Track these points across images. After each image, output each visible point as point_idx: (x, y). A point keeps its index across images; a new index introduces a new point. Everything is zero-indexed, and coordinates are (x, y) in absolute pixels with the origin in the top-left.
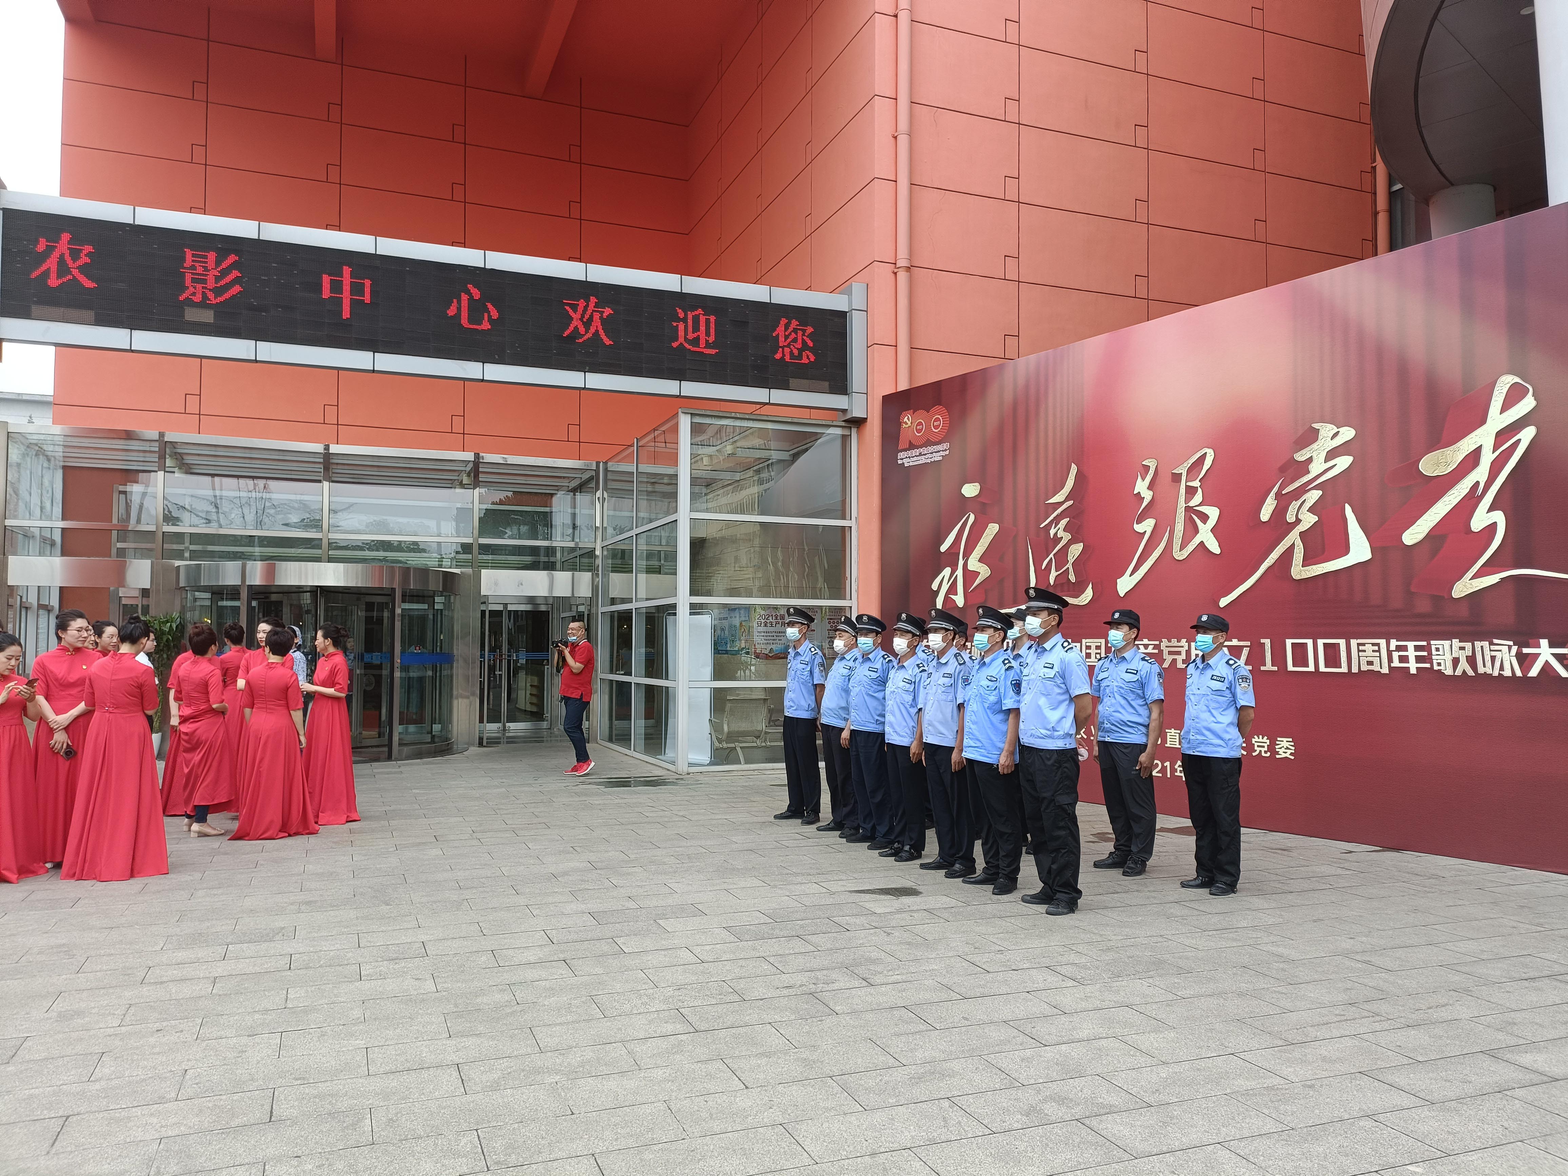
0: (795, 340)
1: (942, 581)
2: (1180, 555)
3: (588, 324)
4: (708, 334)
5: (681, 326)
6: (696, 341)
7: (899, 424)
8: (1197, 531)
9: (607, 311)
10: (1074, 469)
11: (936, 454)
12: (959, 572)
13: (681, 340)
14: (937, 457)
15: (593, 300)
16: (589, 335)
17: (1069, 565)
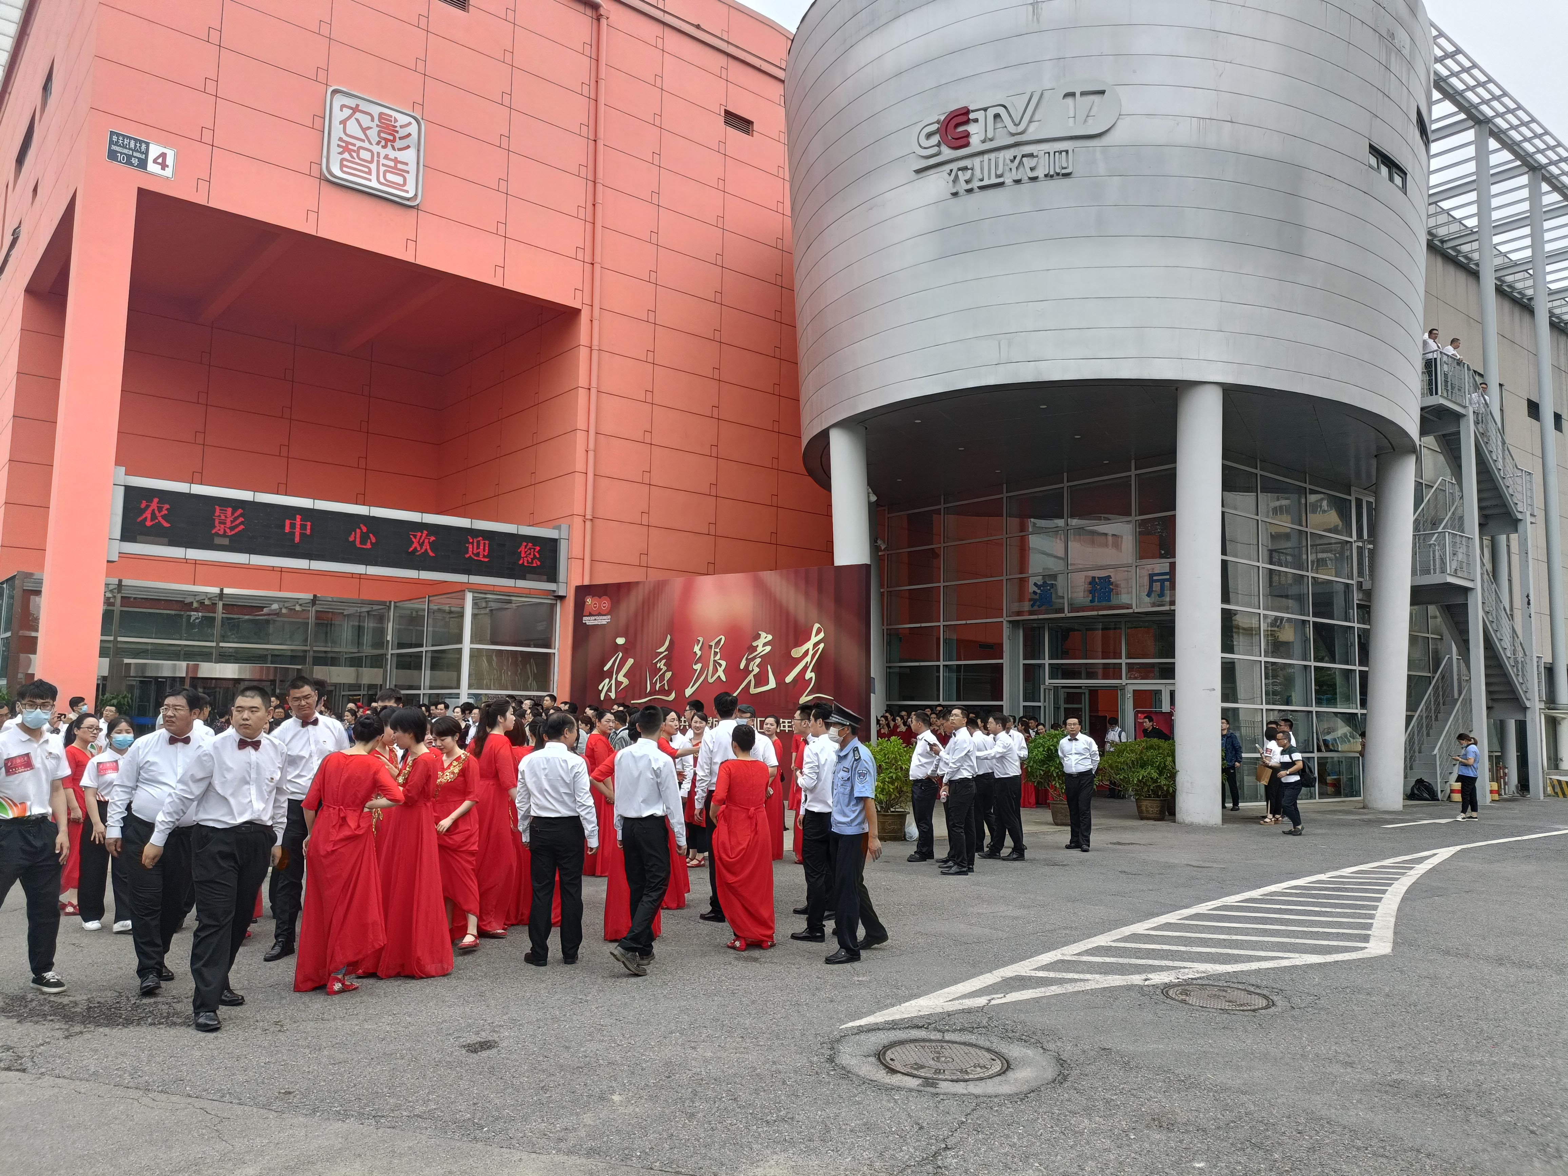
0: (530, 554)
1: (604, 685)
2: (711, 680)
3: (421, 545)
4: (484, 550)
5: (470, 546)
6: (478, 554)
7: (584, 602)
8: (717, 670)
9: (432, 538)
10: (669, 637)
11: (604, 620)
12: (613, 682)
13: (470, 553)
14: (604, 622)
15: (425, 532)
16: (423, 551)
17: (665, 682)
